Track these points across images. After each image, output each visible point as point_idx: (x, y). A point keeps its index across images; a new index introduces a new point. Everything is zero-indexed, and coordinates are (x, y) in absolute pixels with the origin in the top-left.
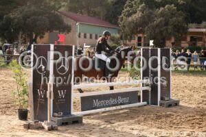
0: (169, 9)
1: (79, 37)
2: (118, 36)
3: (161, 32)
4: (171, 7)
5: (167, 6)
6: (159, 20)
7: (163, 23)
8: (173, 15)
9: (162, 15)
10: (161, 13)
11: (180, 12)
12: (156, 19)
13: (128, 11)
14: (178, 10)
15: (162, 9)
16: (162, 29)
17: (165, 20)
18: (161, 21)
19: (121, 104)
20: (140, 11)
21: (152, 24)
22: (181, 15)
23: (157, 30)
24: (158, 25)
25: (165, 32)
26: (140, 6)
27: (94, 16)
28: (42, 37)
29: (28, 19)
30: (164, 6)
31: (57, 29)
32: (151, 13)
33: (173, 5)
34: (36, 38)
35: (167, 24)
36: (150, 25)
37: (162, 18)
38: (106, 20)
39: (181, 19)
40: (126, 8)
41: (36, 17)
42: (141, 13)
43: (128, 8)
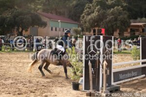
0: (117, 10)
1: (52, 30)
2: (80, 29)
3: (112, 26)
4: (118, 8)
5: (116, 8)
6: (111, 17)
7: (114, 19)
8: (120, 13)
9: (113, 14)
10: (112, 13)
11: (125, 11)
12: (108, 16)
13: (88, 11)
14: (123, 10)
15: (112, 9)
16: (113, 24)
17: (115, 17)
18: (112, 18)
19: (134, 77)
20: (97, 11)
21: (106, 20)
22: (126, 14)
23: (109, 25)
24: (110, 21)
25: (115, 25)
26: (97, 8)
27: (60, 15)
28: (26, 31)
29: (17, 18)
30: (113, 8)
31: (37, 25)
32: (105, 13)
33: (120, 7)
34: (22, 31)
35: (116, 20)
36: (104, 21)
37: (112, 16)
38: (69, 18)
39: (126, 16)
40: (86, 9)
41: (23, 16)
42: (97, 13)
43: (88, 9)
